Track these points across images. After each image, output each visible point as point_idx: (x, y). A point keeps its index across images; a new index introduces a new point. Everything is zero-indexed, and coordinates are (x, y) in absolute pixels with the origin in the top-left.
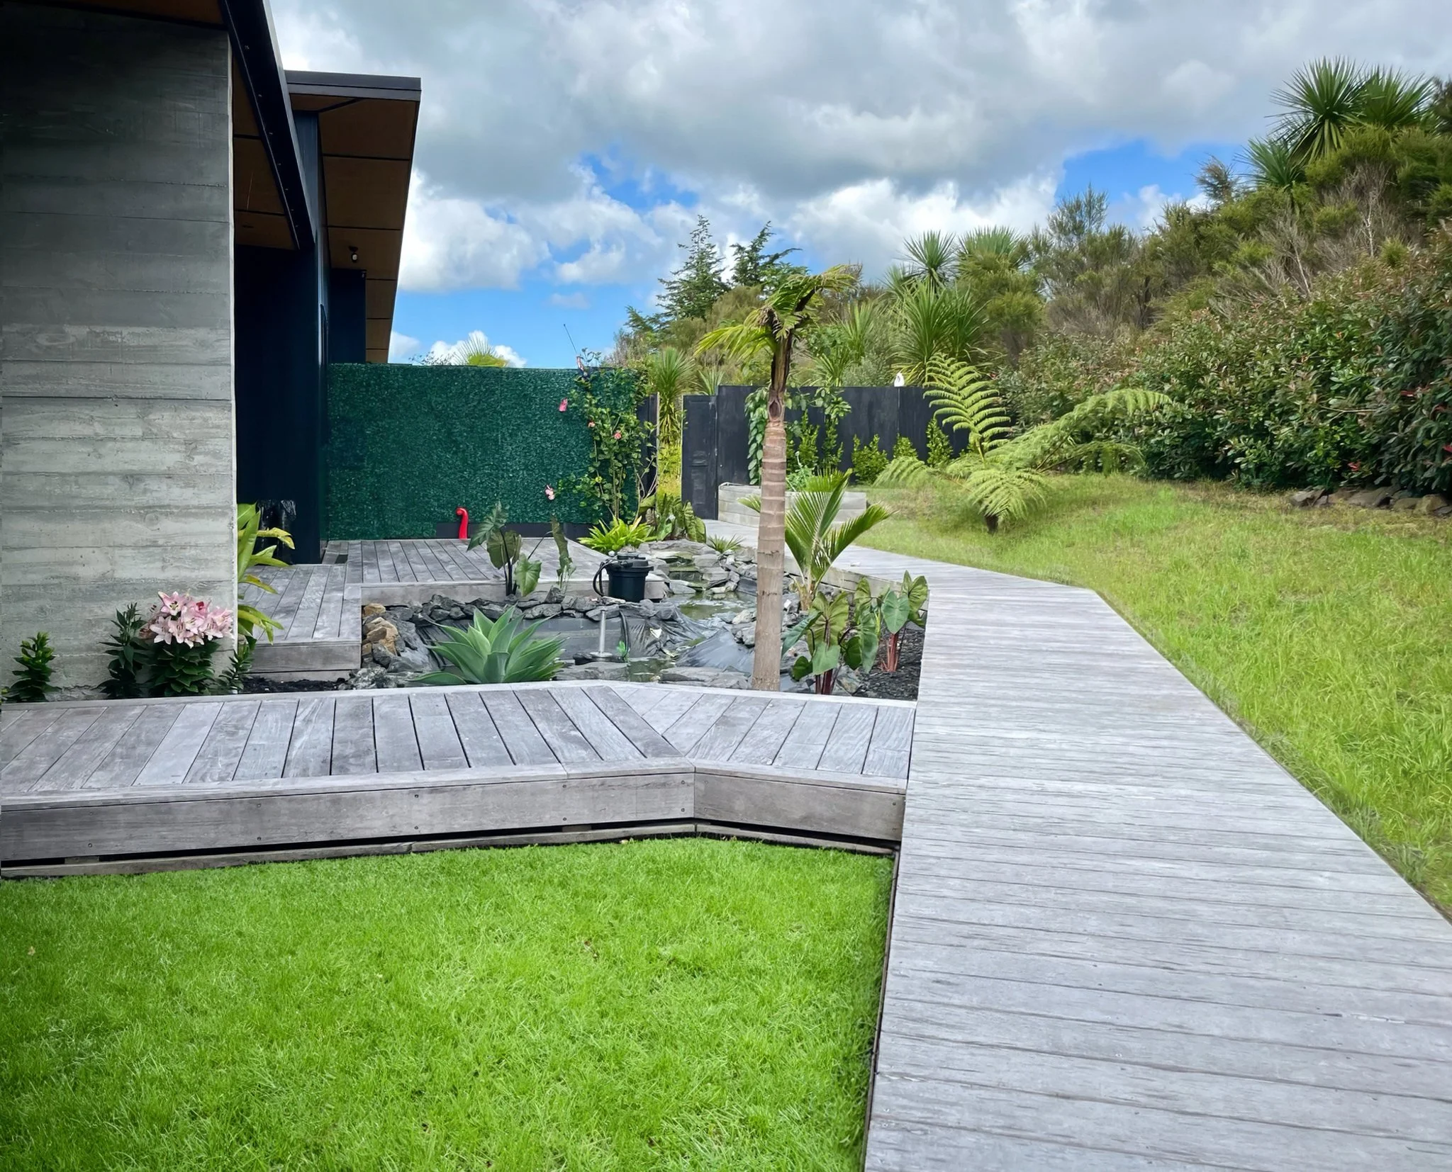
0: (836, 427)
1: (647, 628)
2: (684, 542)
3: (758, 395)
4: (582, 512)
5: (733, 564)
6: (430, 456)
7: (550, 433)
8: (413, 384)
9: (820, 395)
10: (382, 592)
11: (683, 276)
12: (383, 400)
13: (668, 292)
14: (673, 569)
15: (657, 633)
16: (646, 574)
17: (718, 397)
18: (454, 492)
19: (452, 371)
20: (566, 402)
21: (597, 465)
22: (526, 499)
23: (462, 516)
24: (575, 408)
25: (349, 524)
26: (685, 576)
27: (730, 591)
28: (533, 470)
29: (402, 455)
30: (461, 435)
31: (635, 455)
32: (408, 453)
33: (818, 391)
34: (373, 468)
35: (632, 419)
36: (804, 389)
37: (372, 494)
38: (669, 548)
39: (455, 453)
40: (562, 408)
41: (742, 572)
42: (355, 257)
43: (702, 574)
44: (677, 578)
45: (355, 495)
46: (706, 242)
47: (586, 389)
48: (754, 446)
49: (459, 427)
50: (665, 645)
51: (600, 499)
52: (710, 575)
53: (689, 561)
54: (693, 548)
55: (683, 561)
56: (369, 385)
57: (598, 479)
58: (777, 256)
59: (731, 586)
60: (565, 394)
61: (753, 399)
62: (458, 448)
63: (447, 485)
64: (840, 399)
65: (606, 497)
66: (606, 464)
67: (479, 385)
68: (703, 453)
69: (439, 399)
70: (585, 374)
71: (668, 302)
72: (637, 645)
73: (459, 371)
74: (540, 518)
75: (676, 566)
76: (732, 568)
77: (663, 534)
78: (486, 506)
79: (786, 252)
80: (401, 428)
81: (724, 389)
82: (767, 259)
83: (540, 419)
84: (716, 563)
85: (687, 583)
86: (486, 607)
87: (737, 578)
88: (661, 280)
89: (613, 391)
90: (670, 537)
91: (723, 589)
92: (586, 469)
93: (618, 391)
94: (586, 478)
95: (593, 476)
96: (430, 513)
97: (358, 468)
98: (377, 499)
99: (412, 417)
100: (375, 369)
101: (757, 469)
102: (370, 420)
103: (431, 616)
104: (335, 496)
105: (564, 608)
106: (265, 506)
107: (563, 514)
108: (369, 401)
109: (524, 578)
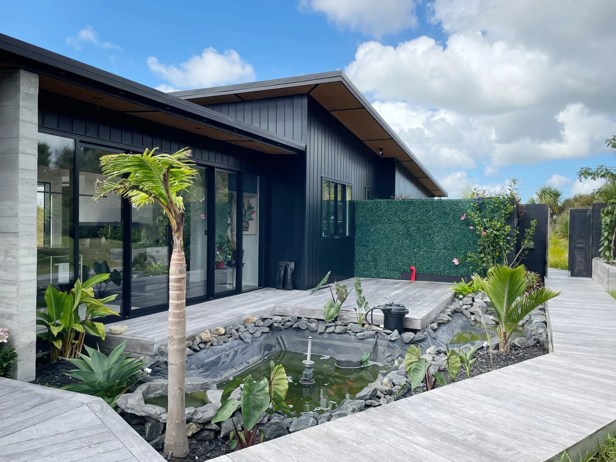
6: (398, 241)
7: (458, 231)
12: (378, 216)
14: (490, 309)
16: (404, 315)
17: (593, 210)
18: (409, 259)
20: (465, 215)
21: (482, 248)
22: (445, 264)
23: (412, 270)
24: (469, 218)
25: (363, 271)
28: (449, 249)
29: (386, 240)
30: (414, 232)
32: (389, 240)
34: (374, 246)
37: (373, 258)
39: (411, 240)
40: (463, 219)
42: (380, 153)
45: (365, 258)
47: (475, 209)
48: (603, 238)
49: (412, 228)
56: (372, 209)
57: (482, 255)
62: (412, 237)
65: (485, 264)
66: (486, 247)
68: (582, 241)
69: (403, 215)
70: (477, 201)
74: (452, 273)
78: (424, 266)
80: (386, 229)
81: (596, 206)
85: (492, 318)
86: (309, 324)
92: (477, 250)
94: (476, 254)
95: (480, 253)
96: (398, 267)
97: (367, 246)
98: (375, 260)
99: (391, 223)
100: (375, 202)
101: (605, 250)
102: (372, 225)
103: (283, 325)
104: (357, 257)
105: (348, 329)
106: (283, 264)
107: (464, 272)
108: (372, 216)
109: (329, 311)
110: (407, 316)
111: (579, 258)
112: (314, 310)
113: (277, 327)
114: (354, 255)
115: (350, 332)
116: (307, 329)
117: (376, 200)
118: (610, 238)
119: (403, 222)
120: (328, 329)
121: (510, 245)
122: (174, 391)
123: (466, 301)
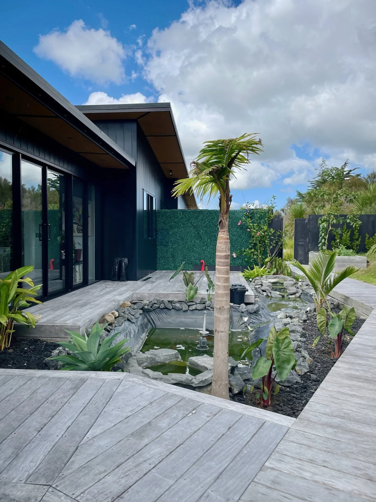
0: (358, 230)
1: (241, 317)
2: (282, 276)
3: (323, 218)
4: (247, 262)
5: (300, 286)
6: (191, 242)
7: (235, 233)
8: (186, 216)
9: (348, 218)
10: (141, 295)
11: (317, 179)
12: (175, 222)
13: (311, 185)
14: (274, 287)
15: (246, 319)
16: (245, 292)
17: (309, 219)
18: (199, 255)
19: (199, 212)
20: (240, 221)
21: (253, 245)
23: (202, 263)
24: (244, 224)
25: (164, 265)
26: (280, 290)
27: (297, 297)
29: (182, 241)
30: (203, 234)
31: (267, 241)
32: (184, 240)
33: (348, 216)
34: (172, 246)
35: (265, 228)
36: (341, 216)
37: (171, 255)
38: (275, 278)
39: (200, 240)
40: (239, 224)
41: (303, 289)
42: (171, 174)
43: (287, 289)
44: (276, 290)
45: (166, 255)
46: (325, 167)
47: (249, 217)
48: (321, 237)
49: (201, 231)
50: (249, 325)
51: (253, 258)
52: (289, 290)
53: (283, 284)
54: (285, 278)
55: (280, 283)
56: (171, 217)
57: (253, 250)
58: (351, 171)
59: (298, 295)
60: (240, 219)
61: (321, 220)
62: (201, 238)
63: (197, 252)
64: (357, 219)
65: (255, 257)
66: (255, 244)
67: (209, 216)
68: (302, 240)
69: (195, 222)
70: (248, 211)
71: (311, 188)
72: (236, 324)
73: (202, 212)
75: (276, 285)
76: (300, 287)
77: (273, 272)
78: (211, 259)
79: (355, 169)
80: (182, 232)
81: (311, 216)
82: (347, 172)
83: (231, 228)
84: (292, 285)
85: (278, 293)
86: (174, 304)
87: (301, 292)
88: (309, 181)
89: (259, 217)
90: (274, 274)
91: (294, 296)
92: (248, 247)
93: (261, 218)
94: (247, 250)
95: (251, 249)
96: (191, 262)
97: (167, 246)
98: (173, 256)
99: (186, 228)
100: (173, 211)
101: (322, 246)
102: (171, 229)
103: (151, 307)
104: (159, 255)
105: (206, 306)
106: (117, 260)
107: (240, 263)
108: (171, 222)
109: (190, 293)
110: (247, 293)
111: (300, 252)
112: (168, 294)
113: (147, 309)
114: (156, 253)
115: (209, 308)
116: (173, 308)
117: (173, 210)
118: (325, 237)
119: (195, 227)
120: (191, 307)
121: (273, 243)
122: (224, 355)
123: (258, 283)
